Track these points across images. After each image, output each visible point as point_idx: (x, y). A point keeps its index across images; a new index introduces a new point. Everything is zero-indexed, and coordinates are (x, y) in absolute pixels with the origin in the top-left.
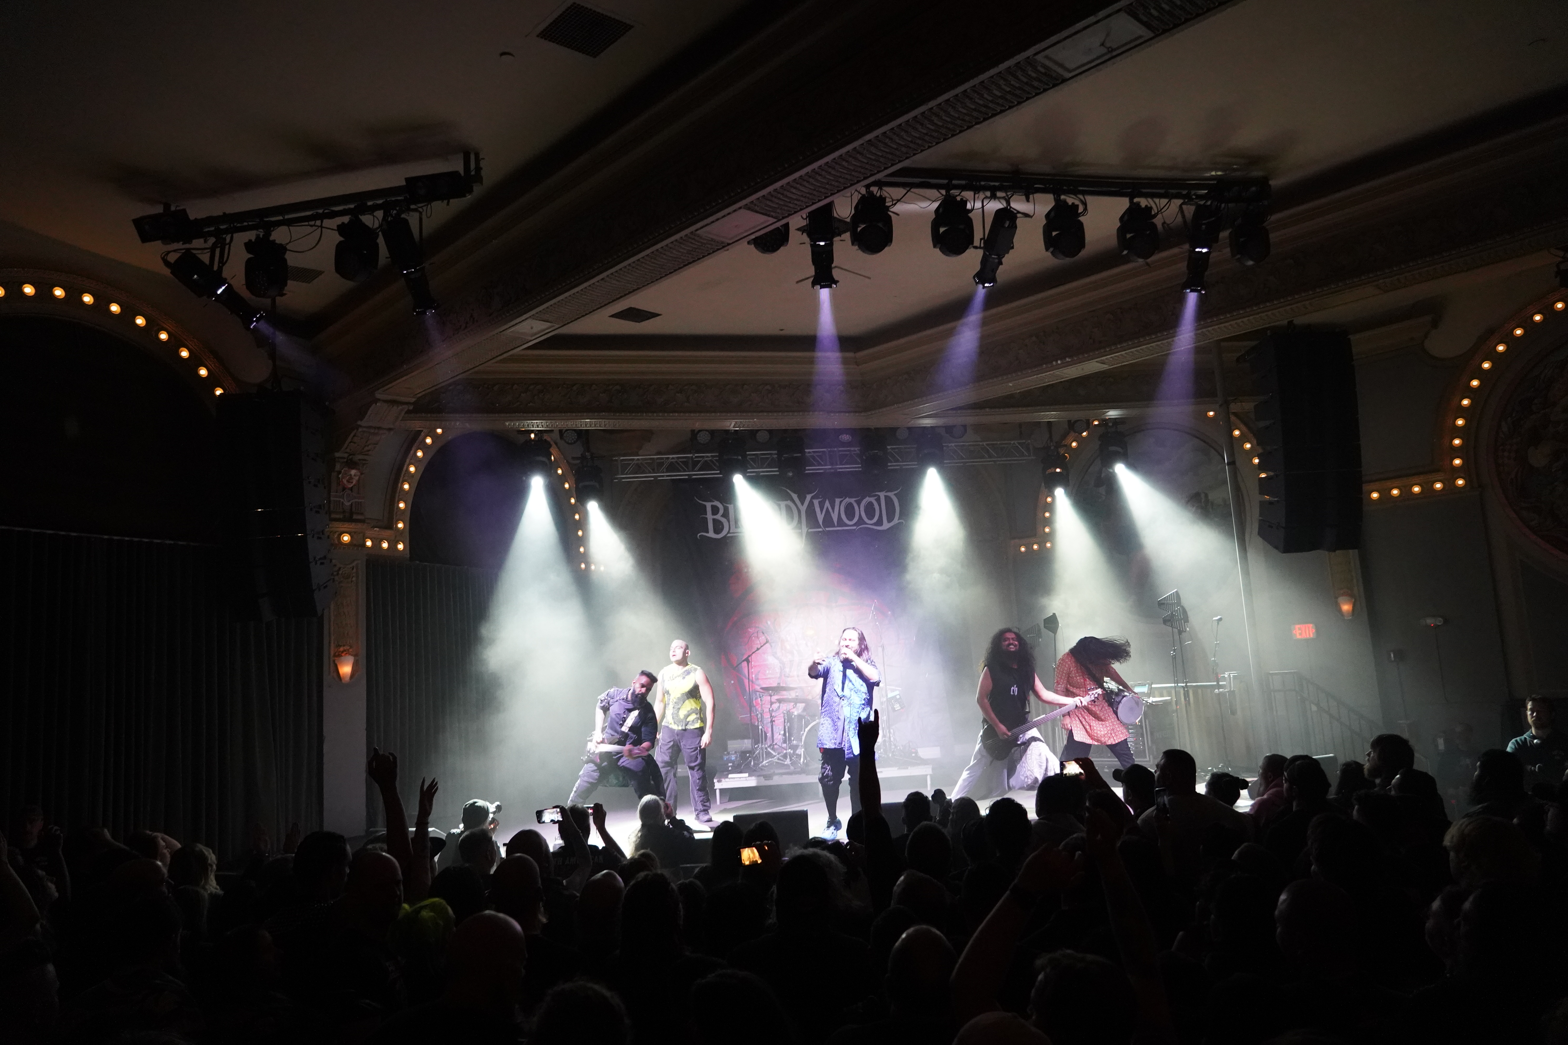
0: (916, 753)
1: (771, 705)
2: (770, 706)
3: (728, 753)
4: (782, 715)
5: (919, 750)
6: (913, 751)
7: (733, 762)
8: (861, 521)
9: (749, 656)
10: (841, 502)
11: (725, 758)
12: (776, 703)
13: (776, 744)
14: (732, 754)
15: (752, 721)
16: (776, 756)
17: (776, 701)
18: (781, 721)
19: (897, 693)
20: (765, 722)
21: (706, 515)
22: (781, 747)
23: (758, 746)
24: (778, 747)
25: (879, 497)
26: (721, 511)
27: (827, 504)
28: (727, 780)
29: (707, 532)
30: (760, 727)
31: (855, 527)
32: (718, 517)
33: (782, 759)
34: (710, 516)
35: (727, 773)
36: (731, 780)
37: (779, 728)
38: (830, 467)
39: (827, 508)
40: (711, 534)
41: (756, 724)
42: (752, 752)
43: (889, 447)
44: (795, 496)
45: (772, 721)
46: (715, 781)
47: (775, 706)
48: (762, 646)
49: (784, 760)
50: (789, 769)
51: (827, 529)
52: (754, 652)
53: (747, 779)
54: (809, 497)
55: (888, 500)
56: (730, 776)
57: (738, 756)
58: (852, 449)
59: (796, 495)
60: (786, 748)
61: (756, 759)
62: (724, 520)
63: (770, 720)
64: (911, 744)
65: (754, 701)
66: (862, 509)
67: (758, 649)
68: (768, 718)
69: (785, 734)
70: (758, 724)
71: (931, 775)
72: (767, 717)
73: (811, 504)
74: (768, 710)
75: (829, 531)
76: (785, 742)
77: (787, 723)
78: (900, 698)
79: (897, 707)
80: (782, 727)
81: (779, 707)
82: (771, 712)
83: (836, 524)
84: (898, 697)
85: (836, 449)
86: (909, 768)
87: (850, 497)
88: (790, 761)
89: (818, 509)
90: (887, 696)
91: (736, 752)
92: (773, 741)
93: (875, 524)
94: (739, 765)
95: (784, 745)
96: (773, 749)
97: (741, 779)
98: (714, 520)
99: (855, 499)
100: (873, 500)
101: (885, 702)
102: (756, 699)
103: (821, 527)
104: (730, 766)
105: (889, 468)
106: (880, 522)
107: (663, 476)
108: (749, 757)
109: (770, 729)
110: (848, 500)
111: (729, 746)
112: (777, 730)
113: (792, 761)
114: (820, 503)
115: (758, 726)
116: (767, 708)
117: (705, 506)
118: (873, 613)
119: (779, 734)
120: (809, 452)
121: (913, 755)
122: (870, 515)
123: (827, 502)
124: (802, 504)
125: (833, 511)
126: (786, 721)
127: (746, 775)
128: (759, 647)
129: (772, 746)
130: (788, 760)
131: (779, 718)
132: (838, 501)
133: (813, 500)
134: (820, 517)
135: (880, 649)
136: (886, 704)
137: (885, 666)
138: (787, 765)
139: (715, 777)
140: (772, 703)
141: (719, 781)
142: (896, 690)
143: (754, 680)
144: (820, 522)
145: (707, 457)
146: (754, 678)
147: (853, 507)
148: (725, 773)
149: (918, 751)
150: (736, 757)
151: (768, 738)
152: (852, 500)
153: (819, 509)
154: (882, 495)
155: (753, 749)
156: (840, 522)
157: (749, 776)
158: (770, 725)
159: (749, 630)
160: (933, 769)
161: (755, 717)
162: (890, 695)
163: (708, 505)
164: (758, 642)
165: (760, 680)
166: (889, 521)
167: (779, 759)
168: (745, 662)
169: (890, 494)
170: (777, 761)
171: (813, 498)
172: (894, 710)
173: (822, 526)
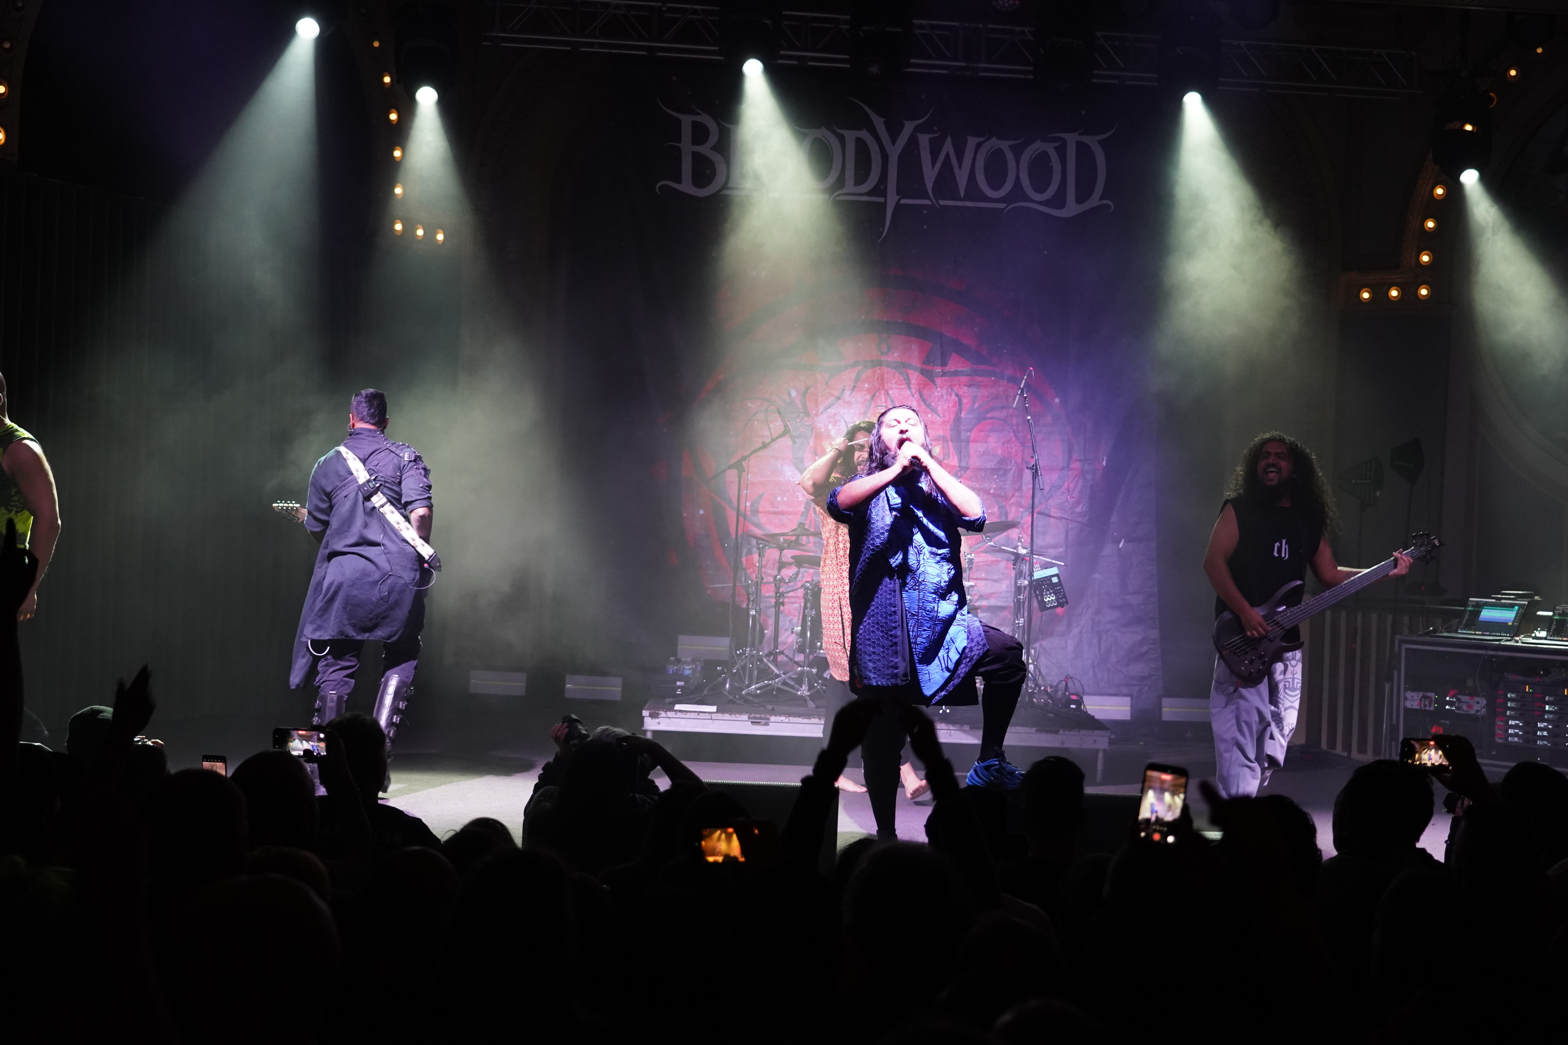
0: (1079, 703)
1: (779, 570)
2: (776, 572)
3: (679, 661)
4: (801, 592)
5: (1086, 699)
6: (1074, 697)
7: (686, 679)
8: (1017, 193)
9: (744, 458)
10: (978, 146)
11: (672, 669)
12: (790, 564)
13: (782, 653)
14: (686, 663)
15: (737, 599)
16: (778, 676)
17: (791, 560)
18: (797, 605)
19: (1054, 571)
20: (763, 605)
21: (680, 142)
22: (791, 659)
23: (744, 652)
24: (785, 659)
25: (1064, 142)
26: (713, 138)
27: (948, 147)
28: (670, 714)
29: (679, 181)
30: (753, 612)
31: (1002, 206)
32: (705, 150)
33: (792, 683)
34: (687, 147)
35: (671, 700)
36: (679, 715)
37: (790, 621)
38: (964, 64)
39: (947, 155)
40: (686, 186)
41: (744, 606)
42: (727, 664)
43: (1099, 34)
44: (879, 122)
45: (778, 604)
46: (645, 713)
47: (788, 572)
48: (773, 440)
49: (797, 686)
50: (806, 706)
51: (942, 202)
52: (754, 452)
53: (714, 716)
54: (909, 127)
55: (1083, 150)
56: (678, 707)
57: (699, 669)
58: (1017, 29)
59: (882, 120)
60: (802, 664)
61: (737, 677)
62: (715, 157)
63: (773, 601)
64: (1070, 685)
65: (744, 559)
66: (1024, 164)
67: (765, 446)
68: (770, 597)
69: (802, 634)
70: (748, 605)
71: (1104, 751)
72: (767, 595)
73: (913, 142)
74: (772, 579)
75: (945, 207)
76: (801, 650)
77: (811, 609)
78: (1060, 583)
79: (1050, 598)
80: (797, 620)
81: (797, 574)
82: (778, 583)
83: (962, 193)
84: (1055, 580)
85: (980, 26)
86: (1061, 732)
87: (1000, 138)
88: (809, 690)
89: (925, 156)
90: (1031, 575)
91: (694, 661)
92: (776, 647)
93: (1047, 203)
94: (699, 688)
95: (800, 658)
96: (775, 662)
97: (702, 716)
98: (696, 156)
99: (1011, 143)
100: (1050, 148)
101: (1025, 587)
102: (750, 552)
103: (928, 197)
104: (680, 687)
105: (1094, 80)
106: (1058, 201)
107: (591, 45)
108: (722, 672)
109: (771, 621)
110: (995, 143)
111: (679, 647)
112: (787, 624)
113: (814, 691)
114: (931, 141)
115: (748, 610)
116: (770, 575)
117: (679, 122)
118: (1022, 393)
119: (790, 632)
120: (921, 27)
121: (1073, 706)
122: (1040, 180)
123: (949, 140)
124: (893, 140)
125: (960, 166)
126: (809, 605)
127: (713, 709)
128: (768, 440)
129: (773, 655)
130: (805, 687)
131: (793, 600)
132: (972, 142)
133: (918, 134)
134: (930, 174)
135: (1028, 475)
136: (1027, 592)
137: (1035, 515)
138: (803, 699)
139: (646, 707)
140: (782, 565)
141: (653, 716)
142: (1051, 565)
143: (748, 513)
144: (926, 182)
145: (695, 12)
146: (748, 509)
147: (1005, 161)
148: (667, 700)
149: (1084, 699)
150: (694, 671)
151: (765, 640)
152: (1005, 145)
153: (929, 156)
154: (1071, 139)
155: (733, 657)
156: (973, 192)
157: (717, 712)
158: (772, 611)
159: (750, 405)
160: (1111, 742)
161: (743, 592)
162: (1039, 574)
163: (687, 121)
164: (767, 433)
165: (760, 515)
166: (1080, 200)
167: (785, 683)
168: (734, 472)
169: (1086, 139)
170: (780, 685)
171: (918, 129)
172: (1043, 606)
173: (930, 193)
